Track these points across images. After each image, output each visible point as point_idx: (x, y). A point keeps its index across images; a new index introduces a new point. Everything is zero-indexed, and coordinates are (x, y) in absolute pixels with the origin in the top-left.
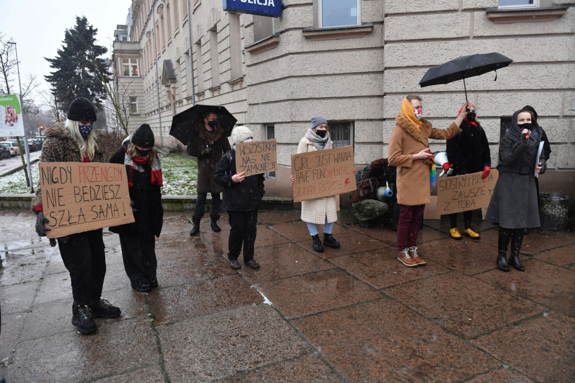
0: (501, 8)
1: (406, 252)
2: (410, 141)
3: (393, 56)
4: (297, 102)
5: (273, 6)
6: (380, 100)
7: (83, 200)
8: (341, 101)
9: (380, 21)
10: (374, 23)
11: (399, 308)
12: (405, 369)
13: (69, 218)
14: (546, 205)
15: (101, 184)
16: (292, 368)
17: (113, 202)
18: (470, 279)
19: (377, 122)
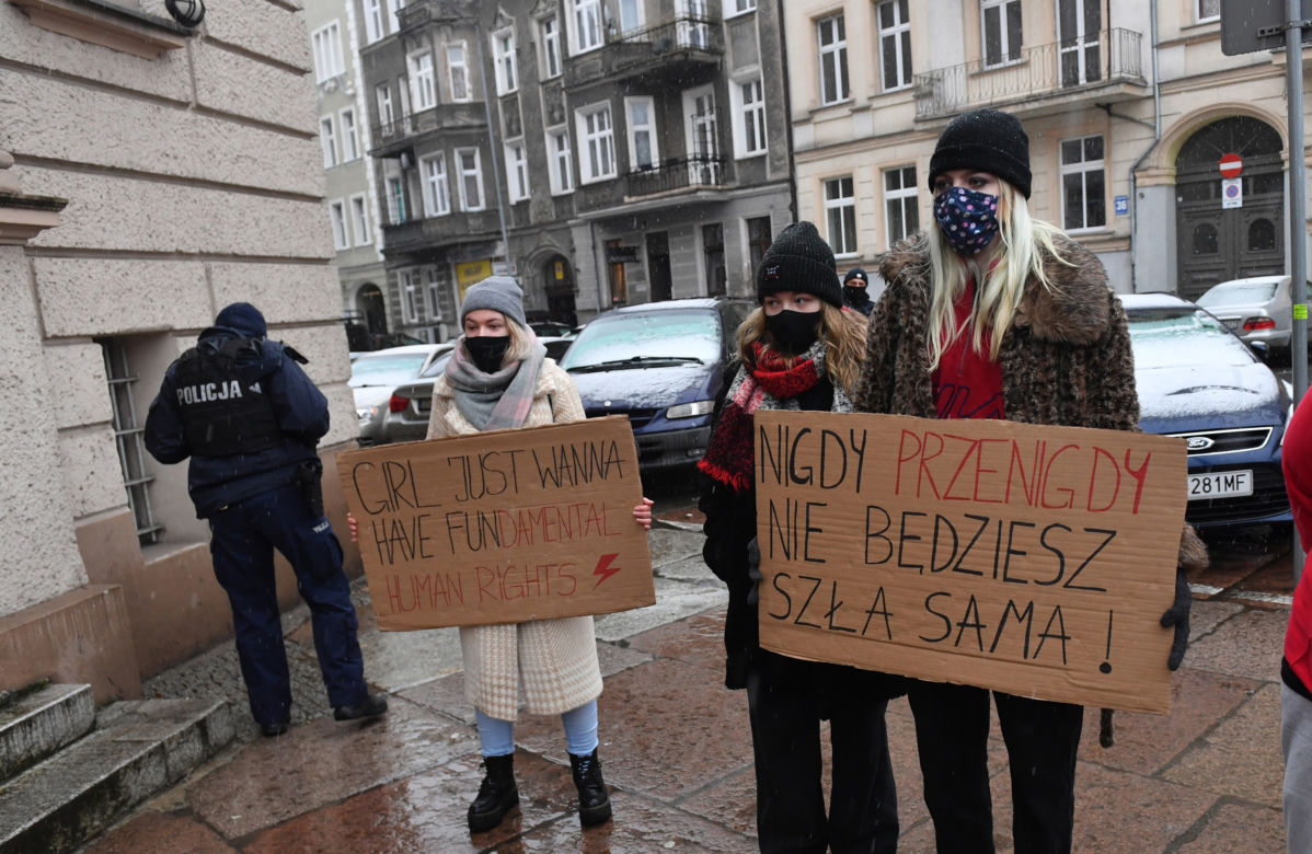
7: (895, 558)
13: (833, 609)
15: (995, 512)
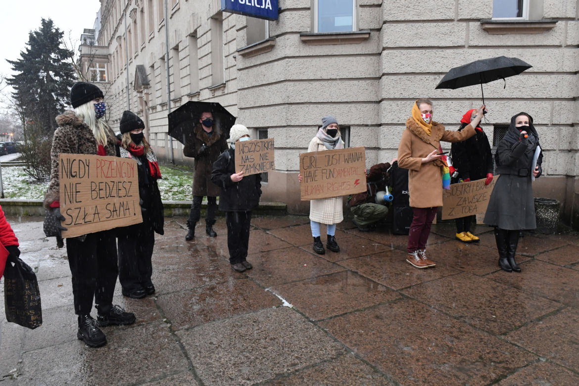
0: (494, 19)
1: (416, 254)
2: (418, 143)
3: (390, 62)
4: (293, 106)
5: (271, 9)
6: (376, 105)
7: (98, 196)
8: (338, 106)
9: (377, 28)
10: (371, 30)
11: (423, 308)
12: (446, 365)
13: (85, 216)
14: (539, 209)
15: (116, 180)
16: (333, 369)
17: (125, 200)
18: (481, 279)
19: (373, 128)
